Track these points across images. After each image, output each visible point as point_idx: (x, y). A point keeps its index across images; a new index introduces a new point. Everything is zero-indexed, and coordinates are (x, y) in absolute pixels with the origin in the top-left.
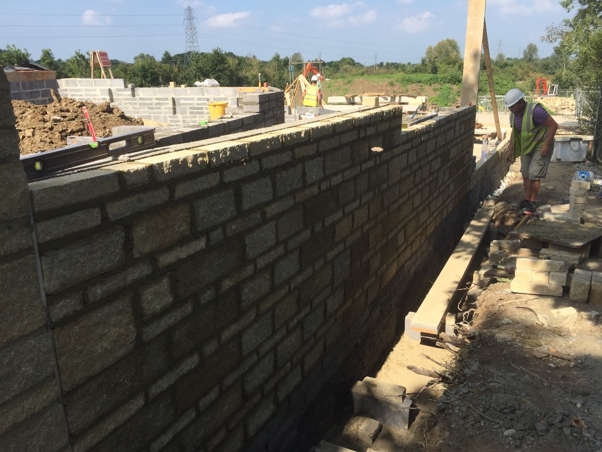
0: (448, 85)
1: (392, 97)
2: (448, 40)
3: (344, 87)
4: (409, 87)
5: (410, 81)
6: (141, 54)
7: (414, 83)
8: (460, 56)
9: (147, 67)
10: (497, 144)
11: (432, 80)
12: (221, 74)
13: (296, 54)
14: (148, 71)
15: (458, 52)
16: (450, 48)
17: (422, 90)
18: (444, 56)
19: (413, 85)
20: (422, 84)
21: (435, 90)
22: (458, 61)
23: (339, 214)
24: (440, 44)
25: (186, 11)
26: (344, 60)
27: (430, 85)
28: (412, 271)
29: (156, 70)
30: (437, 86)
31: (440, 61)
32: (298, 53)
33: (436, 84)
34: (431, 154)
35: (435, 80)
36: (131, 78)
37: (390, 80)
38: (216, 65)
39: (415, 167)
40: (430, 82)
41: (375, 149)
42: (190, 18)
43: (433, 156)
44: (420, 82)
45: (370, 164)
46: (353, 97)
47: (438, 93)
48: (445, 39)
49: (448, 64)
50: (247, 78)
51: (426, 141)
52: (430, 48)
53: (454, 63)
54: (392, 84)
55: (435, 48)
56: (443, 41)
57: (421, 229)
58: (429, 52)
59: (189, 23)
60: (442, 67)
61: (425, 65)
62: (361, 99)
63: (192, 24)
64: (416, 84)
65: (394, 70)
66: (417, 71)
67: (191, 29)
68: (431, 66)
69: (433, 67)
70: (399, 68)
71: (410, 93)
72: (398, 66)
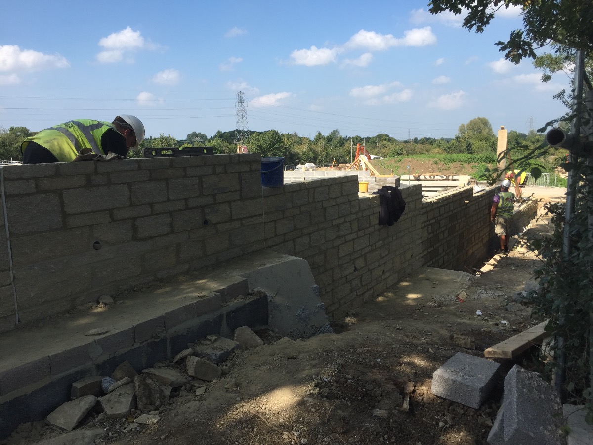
0: (484, 163)
1: (446, 176)
2: (479, 118)
3: (396, 165)
4: (451, 165)
5: (451, 160)
6: (194, 132)
7: (455, 162)
8: (493, 132)
10: (520, 206)
11: (470, 160)
12: (276, 151)
13: (334, 131)
15: (490, 129)
16: (482, 126)
17: (462, 167)
18: (477, 133)
19: (454, 163)
20: (461, 163)
21: (473, 167)
22: (491, 137)
23: (456, 222)
24: (471, 122)
26: (380, 137)
27: (469, 163)
28: (478, 256)
29: (224, 149)
30: (474, 164)
31: (474, 137)
32: (337, 130)
33: (474, 163)
34: (483, 206)
35: (474, 160)
37: (435, 160)
38: (274, 144)
39: (478, 211)
40: (469, 161)
41: (466, 202)
42: (241, 102)
43: (485, 207)
44: (460, 161)
45: (464, 207)
46: (419, 176)
47: (476, 170)
48: (477, 118)
49: (481, 141)
50: (299, 154)
51: (482, 200)
52: (463, 125)
53: (486, 139)
54: (436, 163)
55: (468, 125)
56: (475, 119)
57: (481, 239)
58: (462, 129)
59: (240, 106)
60: (476, 144)
61: (459, 141)
62: (425, 177)
63: (243, 106)
64: (457, 162)
65: (429, 147)
66: (451, 148)
67: (242, 111)
68: (465, 143)
69: (467, 144)
70: (434, 144)
71: (452, 170)
72: (432, 142)
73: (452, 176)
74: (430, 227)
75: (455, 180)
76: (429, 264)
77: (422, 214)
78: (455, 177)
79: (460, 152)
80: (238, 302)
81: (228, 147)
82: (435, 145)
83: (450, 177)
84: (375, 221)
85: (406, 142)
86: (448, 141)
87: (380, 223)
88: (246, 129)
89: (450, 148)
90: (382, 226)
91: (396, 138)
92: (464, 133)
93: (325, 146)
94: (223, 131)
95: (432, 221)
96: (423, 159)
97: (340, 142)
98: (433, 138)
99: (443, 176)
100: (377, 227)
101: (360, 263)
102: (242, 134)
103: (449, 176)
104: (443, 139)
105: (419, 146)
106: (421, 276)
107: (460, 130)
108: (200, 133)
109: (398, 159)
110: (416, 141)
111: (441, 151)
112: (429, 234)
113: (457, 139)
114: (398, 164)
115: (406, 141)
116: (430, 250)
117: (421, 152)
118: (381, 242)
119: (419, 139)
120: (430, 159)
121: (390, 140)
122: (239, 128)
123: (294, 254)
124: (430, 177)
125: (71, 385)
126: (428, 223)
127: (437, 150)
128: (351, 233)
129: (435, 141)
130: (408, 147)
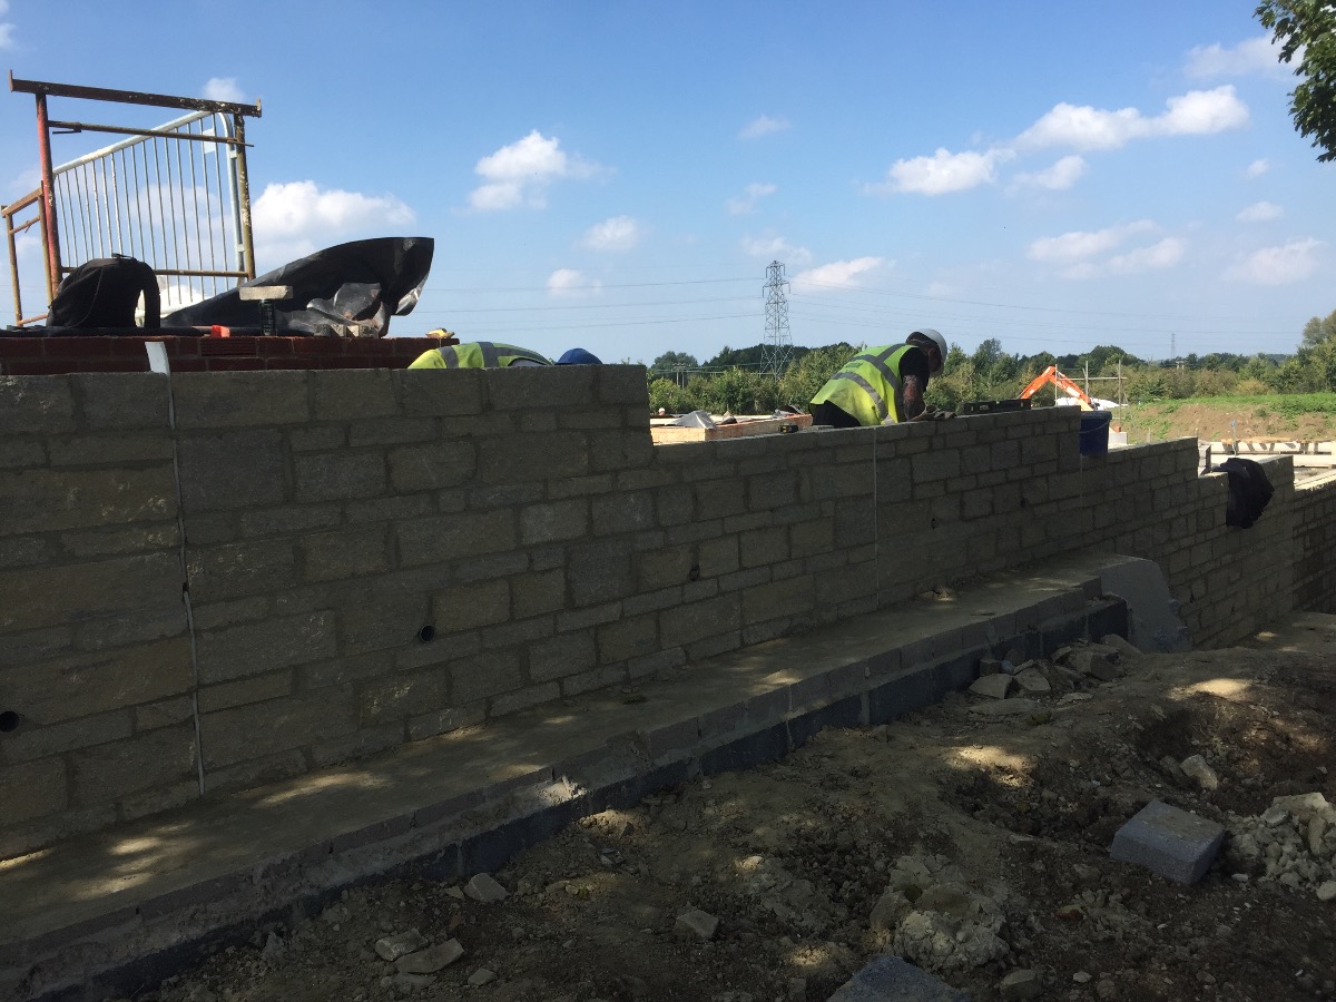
1: (1302, 444)
3: (1162, 420)
4: (1300, 419)
5: (1299, 408)
7: (1309, 411)
9: (735, 384)
13: (987, 342)
14: (737, 390)
19: (1307, 415)
20: (1325, 414)
25: (769, 270)
32: (993, 340)
36: (707, 404)
37: (1259, 407)
42: (776, 283)
44: (1321, 409)
52: (1315, 322)
54: (1263, 414)
55: (1327, 322)
58: (1313, 332)
59: (773, 293)
61: (1309, 363)
62: (1250, 446)
63: (780, 293)
64: (1314, 414)
65: (1230, 375)
66: (1289, 377)
67: (777, 303)
68: (1324, 366)
69: (1328, 369)
70: (1241, 369)
71: (1302, 430)
72: (1235, 364)
73: (1316, 444)
74: (1308, 538)
75: (1321, 453)
76: (1305, 607)
77: (1295, 511)
78: (1322, 447)
79: (1312, 388)
80: (1096, 604)
81: (759, 384)
82: (1245, 371)
83: (1311, 447)
84: (1221, 518)
85: (1168, 365)
86: (1274, 361)
87: (1228, 523)
88: (783, 343)
89: (1286, 377)
90: (1231, 528)
91: (1140, 357)
92: (1319, 341)
93: (975, 379)
94: (734, 348)
95: (1311, 527)
96: (1229, 406)
97: (1004, 369)
98: (1238, 355)
99: (1294, 443)
100: (1224, 528)
101: (1199, 588)
102: (778, 354)
103: (1307, 444)
104: (1262, 356)
105: (1203, 375)
106: (1296, 625)
107: (1308, 333)
108: (683, 355)
109: (1167, 406)
110: (1193, 363)
111: (1261, 386)
112: (1306, 549)
113: (1303, 356)
114: (1169, 418)
115: (1167, 362)
116: (1307, 581)
117: (1210, 387)
118: (1228, 556)
119: (1200, 355)
120: (1248, 405)
121: (1129, 361)
122: (771, 342)
123: (1135, 553)
124: (1263, 445)
125: (979, 662)
126: (1305, 528)
127: (1252, 383)
128: (1187, 536)
129: (1244, 360)
130: (1175, 378)
